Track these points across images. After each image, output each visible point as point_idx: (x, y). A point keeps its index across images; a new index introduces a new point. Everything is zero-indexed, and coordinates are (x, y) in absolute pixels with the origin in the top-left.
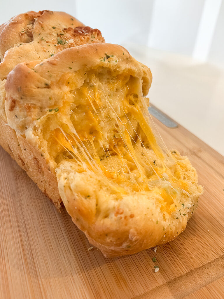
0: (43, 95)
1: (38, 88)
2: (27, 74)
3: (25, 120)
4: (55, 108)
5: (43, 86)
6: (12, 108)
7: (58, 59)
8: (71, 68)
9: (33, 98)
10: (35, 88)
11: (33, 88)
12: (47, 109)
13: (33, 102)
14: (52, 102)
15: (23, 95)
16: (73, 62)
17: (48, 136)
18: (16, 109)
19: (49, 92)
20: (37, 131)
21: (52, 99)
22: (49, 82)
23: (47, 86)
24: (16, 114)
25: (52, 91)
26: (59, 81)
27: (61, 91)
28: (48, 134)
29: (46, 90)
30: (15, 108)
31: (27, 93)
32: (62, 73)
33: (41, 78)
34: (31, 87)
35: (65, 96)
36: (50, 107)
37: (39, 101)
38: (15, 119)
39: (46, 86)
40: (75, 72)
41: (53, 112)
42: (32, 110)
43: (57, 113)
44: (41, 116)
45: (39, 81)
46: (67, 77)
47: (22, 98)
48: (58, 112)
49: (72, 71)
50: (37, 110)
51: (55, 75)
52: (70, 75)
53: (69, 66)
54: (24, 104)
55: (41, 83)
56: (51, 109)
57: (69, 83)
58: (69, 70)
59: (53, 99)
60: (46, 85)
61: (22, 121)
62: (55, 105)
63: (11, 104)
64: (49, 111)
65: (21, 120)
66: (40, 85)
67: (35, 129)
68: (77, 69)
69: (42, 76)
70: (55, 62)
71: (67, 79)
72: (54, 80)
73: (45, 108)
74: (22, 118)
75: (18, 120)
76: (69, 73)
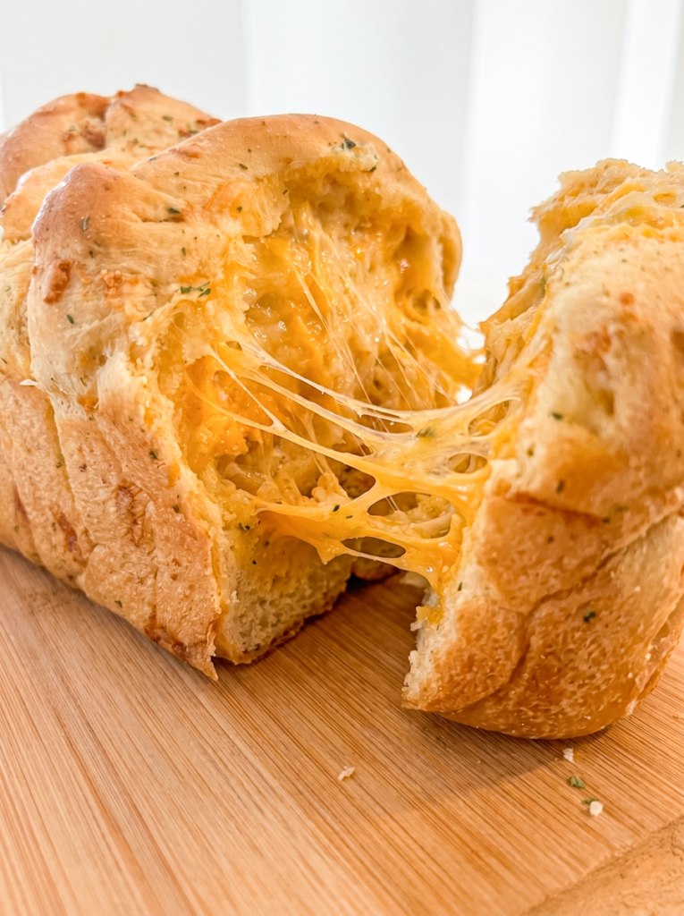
0: (162, 242)
1: (145, 220)
2: (111, 181)
3: (100, 329)
4: (201, 283)
5: (163, 214)
6: (58, 292)
7: (205, 143)
8: (243, 167)
9: (131, 250)
10: (136, 221)
11: (132, 221)
12: (175, 287)
13: (128, 263)
14: (191, 265)
15: (96, 243)
16: (250, 151)
17: (175, 381)
18: (69, 295)
19: (179, 234)
20: (139, 361)
21: (190, 252)
22: (179, 204)
23: (176, 216)
24: (71, 312)
25: (188, 230)
26: (211, 202)
27: (218, 232)
28: (175, 376)
29: (170, 225)
30: (67, 291)
31: (108, 236)
32: (220, 180)
33: (157, 192)
34: (124, 217)
35: (232, 245)
36: (182, 280)
37: (149, 258)
38: (64, 329)
39: (172, 215)
40: (258, 180)
41: (194, 296)
42: (126, 288)
43: (206, 302)
44: (154, 310)
45: (147, 200)
46: (235, 191)
47: (91, 253)
48: (209, 299)
49: (248, 176)
50: (142, 290)
51: (199, 184)
52: (243, 186)
53: (239, 161)
54: (99, 272)
55: (156, 207)
56: (186, 286)
57: (240, 209)
58: (240, 173)
59: (194, 253)
60: (172, 211)
61: (90, 333)
62: (199, 274)
63: (56, 277)
64: (180, 291)
65: (86, 327)
66: (150, 212)
67: (134, 355)
68: (263, 171)
69: (157, 188)
70: (196, 149)
71: (235, 195)
72: (195, 198)
73: (168, 283)
74: (92, 321)
75: (75, 330)
76: (239, 180)
